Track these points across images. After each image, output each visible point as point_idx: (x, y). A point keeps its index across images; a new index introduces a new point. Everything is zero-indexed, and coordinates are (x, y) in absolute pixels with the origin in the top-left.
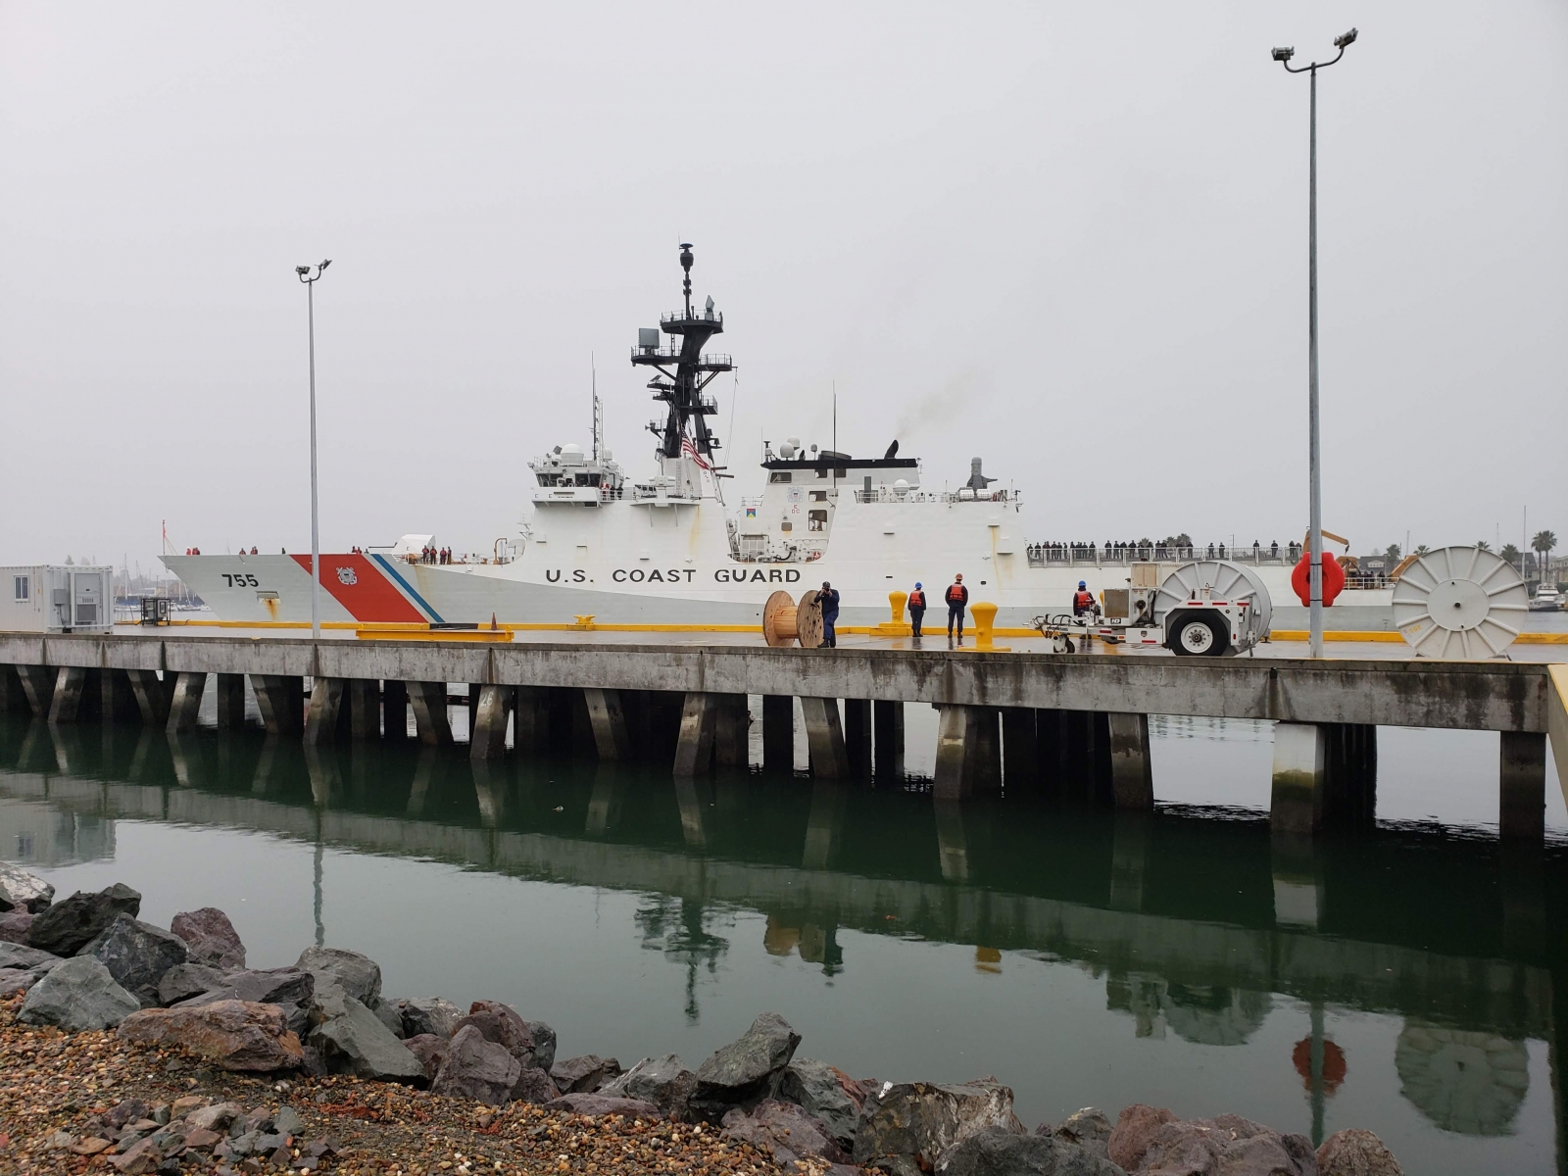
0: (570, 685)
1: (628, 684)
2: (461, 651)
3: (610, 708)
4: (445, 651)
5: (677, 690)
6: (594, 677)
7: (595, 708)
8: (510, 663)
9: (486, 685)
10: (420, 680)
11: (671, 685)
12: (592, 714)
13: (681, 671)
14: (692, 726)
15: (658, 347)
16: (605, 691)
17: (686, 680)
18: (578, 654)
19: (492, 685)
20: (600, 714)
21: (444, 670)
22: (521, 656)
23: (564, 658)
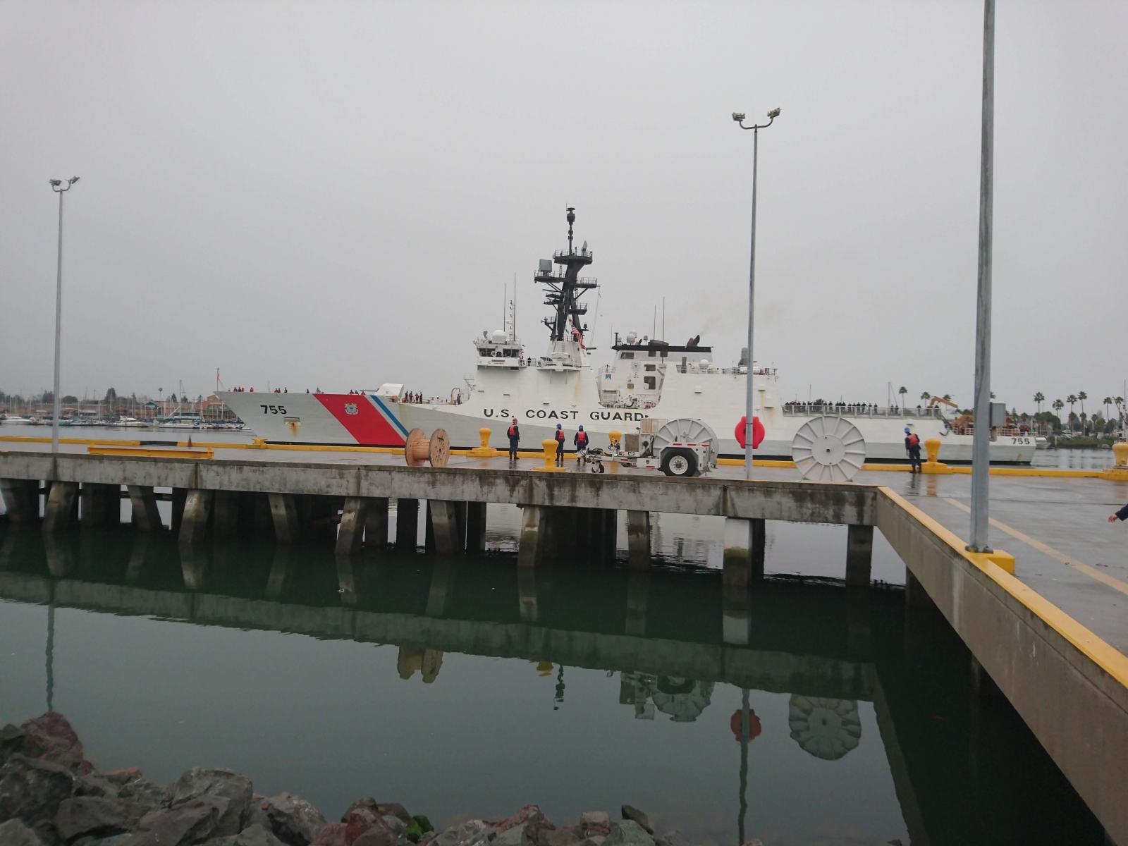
0: (258, 490)
1: (303, 490)
2: (173, 465)
3: (287, 506)
4: (161, 464)
5: (340, 495)
6: (277, 485)
7: (276, 507)
8: (212, 474)
9: (192, 489)
10: (140, 484)
11: (335, 491)
12: (273, 511)
13: (343, 482)
14: (349, 520)
15: (550, 271)
16: (284, 495)
17: (347, 488)
18: (265, 469)
19: (196, 489)
20: (279, 511)
21: (159, 478)
22: (221, 469)
23: (254, 471)
